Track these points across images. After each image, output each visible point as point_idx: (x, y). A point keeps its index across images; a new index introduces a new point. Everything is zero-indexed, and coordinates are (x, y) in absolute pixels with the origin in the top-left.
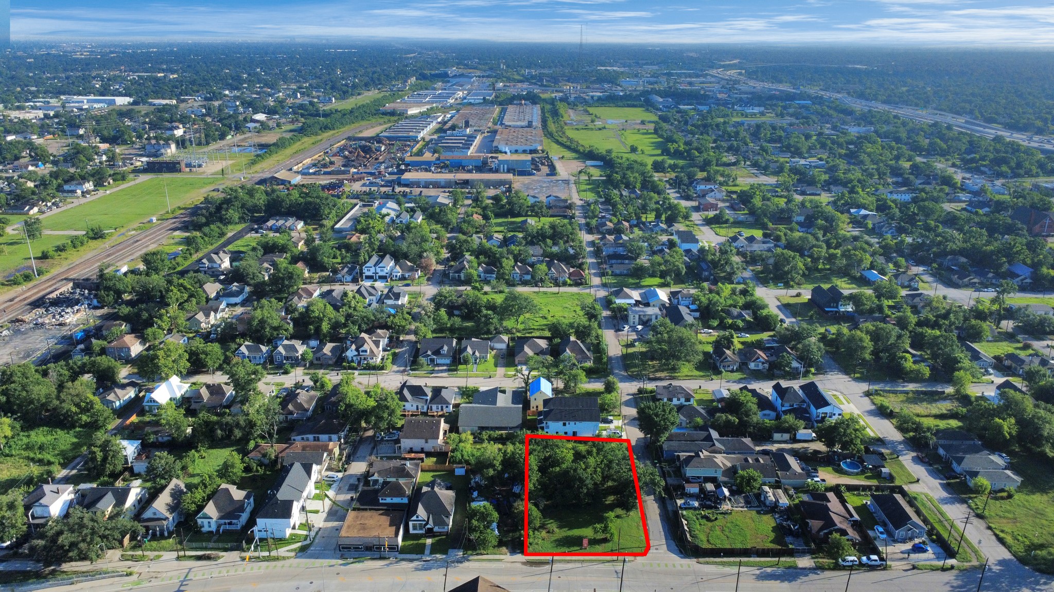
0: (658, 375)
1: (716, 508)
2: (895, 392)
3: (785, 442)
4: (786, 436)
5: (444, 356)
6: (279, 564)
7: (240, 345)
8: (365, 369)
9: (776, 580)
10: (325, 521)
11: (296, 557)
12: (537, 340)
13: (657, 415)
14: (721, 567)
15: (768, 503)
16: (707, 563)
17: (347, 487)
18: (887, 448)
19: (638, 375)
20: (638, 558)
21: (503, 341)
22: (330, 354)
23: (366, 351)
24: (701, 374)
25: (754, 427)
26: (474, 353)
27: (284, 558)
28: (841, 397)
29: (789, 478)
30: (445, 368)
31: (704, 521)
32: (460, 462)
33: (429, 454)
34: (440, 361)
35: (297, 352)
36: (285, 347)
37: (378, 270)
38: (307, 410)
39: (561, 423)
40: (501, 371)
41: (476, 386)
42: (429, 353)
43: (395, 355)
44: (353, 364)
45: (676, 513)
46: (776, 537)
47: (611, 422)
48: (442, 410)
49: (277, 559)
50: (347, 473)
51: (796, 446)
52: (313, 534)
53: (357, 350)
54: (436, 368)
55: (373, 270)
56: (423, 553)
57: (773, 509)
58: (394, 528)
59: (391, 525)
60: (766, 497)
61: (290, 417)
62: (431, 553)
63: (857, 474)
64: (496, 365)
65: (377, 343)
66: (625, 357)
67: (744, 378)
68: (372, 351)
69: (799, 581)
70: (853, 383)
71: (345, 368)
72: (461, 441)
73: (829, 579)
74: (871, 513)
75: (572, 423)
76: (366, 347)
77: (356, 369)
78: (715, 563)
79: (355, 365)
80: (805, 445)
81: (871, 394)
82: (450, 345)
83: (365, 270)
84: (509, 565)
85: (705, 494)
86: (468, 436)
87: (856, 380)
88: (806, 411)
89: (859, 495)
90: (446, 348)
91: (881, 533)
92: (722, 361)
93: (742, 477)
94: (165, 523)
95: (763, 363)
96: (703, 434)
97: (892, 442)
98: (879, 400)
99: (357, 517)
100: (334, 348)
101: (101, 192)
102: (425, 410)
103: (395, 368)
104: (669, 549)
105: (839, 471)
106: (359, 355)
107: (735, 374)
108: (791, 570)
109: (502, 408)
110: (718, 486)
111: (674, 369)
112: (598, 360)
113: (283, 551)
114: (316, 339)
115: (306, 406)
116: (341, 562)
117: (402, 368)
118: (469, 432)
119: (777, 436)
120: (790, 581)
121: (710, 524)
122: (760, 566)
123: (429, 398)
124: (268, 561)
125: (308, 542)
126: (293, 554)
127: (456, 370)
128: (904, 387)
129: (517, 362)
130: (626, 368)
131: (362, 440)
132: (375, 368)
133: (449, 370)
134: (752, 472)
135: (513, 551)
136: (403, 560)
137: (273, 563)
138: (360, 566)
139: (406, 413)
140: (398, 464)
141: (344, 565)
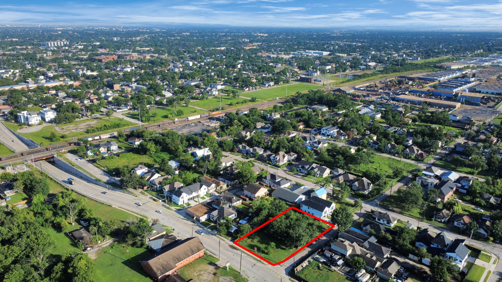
0: (395, 209)
3: (414, 261)
4: (416, 258)
10: (195, 205)
11: (175, 211)
12: (351, 175)
15: (355, 276)
16: (292, 281)
17: (214, 199)
19: (384, 206)
20: (270, 265)
23: (277, 158)
24: (420, 217)
25: (399, 246)
26: (317, 172)
27: (171, 210)
28: (493, 259)
29: (382, 273)
30: (302, 174)
33: (250, 199)
34: (303, 171)
36: (254, 149)
37: (327, 132)
38: (233, 171)
41: (304, 184)
42: (300, 166)
43: (290, 164)
48: (277, 187)
49: (169, 209)
50: (220, 195)
52: (187, 207)
53: (274, 157)
54: (299, 174)
55: (325, 131)
56: (206, 227)
60: (356, 273)
61: (227, 172)
62: (209, 228)
67: (444, 228)
71: (267, 163)
75: (312, 209)
79: (271, 163)
80: (424, 267)
83: (322, 131)
84: (225, 243)
85: (331, 258)
93: (354, 260)
94: (156, 187)
96: (366, 236)
99: (200, 207)
101: (276, 86)
102: (272, 185)
103: (284, 168)
104: (286, 269)
107: (441, 224)
110: (340, 258)
111: (408, 210)
113: (173, 208)
116: (183, 218)
117: (287, 169)
119: (411, 256)
121: (317, 270)
123: (276, 181)
125: (183, 208)
127: (305, 176)
132: (276, 166)
134: (361, 259)
135: (231, 240)
136: (199, 226)
137: (167, 210)
138: (186, 221)
139: (264, 184)
140: (231, 196)
141: (182, 219)
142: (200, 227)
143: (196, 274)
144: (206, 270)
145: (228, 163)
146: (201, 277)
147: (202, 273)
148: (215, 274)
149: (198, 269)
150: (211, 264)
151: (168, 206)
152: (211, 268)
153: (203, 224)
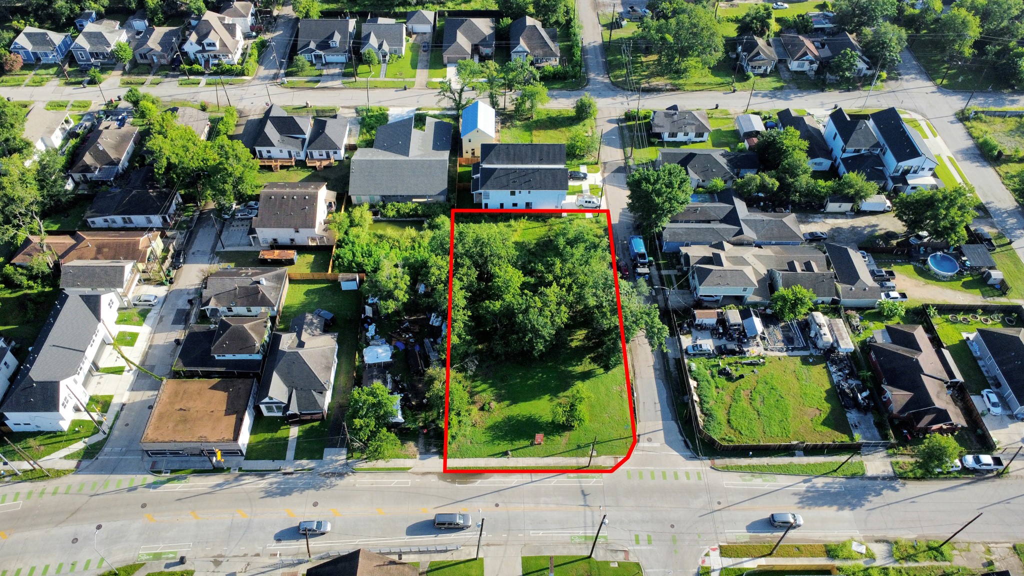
0: (655, 82)
1: (742, 352)
2: (1003, 115)
3: (843, 215)
5: (336, 51)
6: (49, 486)
7: (18, 32)
8: (215, 73)
9: (830, 503)
10: (133, 389)
11: (78, 470)
12: (476, 21)
13: (659, 194)
14: (748, 476)
15: (820, 344)
16: (727, 469)
17: (172, 317)
18: (993, 226)
19: (624, 83)
21: (425, 21)
22: (159, 49)
23: (214, 45)
24: (718, 80)
25: (801, 193)
26: (380, 46)
27: (59, 474)
28: (923, 124)
29: (854, 296)
30: (337, 71)
31: (722, 381)
32: (349, 269)
33: (302, 249)
34: (331, 58)
35: (109, 45)
36: (90, 36)
38: (114, 163)
39: (509, 191)
40: (422, 75)
41: (383, 105)
42: (312, 45)
43: (263, 47)
44: (196, 66)
45: (679, 363)
46: (832, 412)
47: (585, 177)
48: (328, 157)
49: (44, 476)
50: (175, 287)
51: (860, 222)
52: (108, 419)
53: (199, 42)
54: (325, 72)
56: (282, 457)
57: (829, 355)
58: (233, 418)
59: (228, 412)
60: (818, 335)
61: (89, 175)
62: (297, 457)
63: (952, 279)
64: (414, 66)
65: (231, 29)
66: (608, 48)
67: (782, 88)
68: (223, 45)
69: (868, 506)
70: (938, 96)
71: (184, 73)
72: (352, 224)
73: (912, 500)
74: (975, 360)
75: (525, 192)
76: (212, 37)
77: (202, 74)
78: (739, 469)
79: (201, 68)
80: (872, 220)
81: (968, 119)
82: (344, 31)
84: (418, 480)
85: (724, 327)
86: (363, 214)
87: (942, 89)
88: (878, 160)
89: (954, 322)
90: (337, 37)
91: (994, 405)
92: (751, 60)
93: (783, 298)
95: (811, 62)
96: (723, 208)
97: (999, 213)
98: (979, 128)
99: (176, 394)
100: (167, 35)
102: (302, 157)
103: (263, 71)
104: (669, 442)
105: (924, 273)
106: (204, 50)
107: (768, 79)
108: (854, 482)
109: (417, 162)
110: (745, 315)
111: (679, 73)
112: (568, 53)
113: (56, 459)
114: (143, 18)
115: (113, 155)
116: (151, 478)
117: (273, 71)
118: (366, 206)
119: (832, 207)
120: (853, 507)
121: (732, 386)
122: (807, 473)
123: (307, 136)
124: (31, 480)
125: (99, 437)
126: (72, 464)
127: (352, 75)
128: (1013, 102)
129: (445, 60)
130: (609, 67)
131: (203, 218)
132: (229, 72)
133: (345, 75)
134: (801, 291)
135: (426, 452)
136: (249, 472)
137: (40, 485)
138: (178, 487)
139: (273, 164)
140: (247, 282)
141: (149, 486)
142: (262, 474)
145: (53, 137)
151: (26, 465)
153: (253, 453)
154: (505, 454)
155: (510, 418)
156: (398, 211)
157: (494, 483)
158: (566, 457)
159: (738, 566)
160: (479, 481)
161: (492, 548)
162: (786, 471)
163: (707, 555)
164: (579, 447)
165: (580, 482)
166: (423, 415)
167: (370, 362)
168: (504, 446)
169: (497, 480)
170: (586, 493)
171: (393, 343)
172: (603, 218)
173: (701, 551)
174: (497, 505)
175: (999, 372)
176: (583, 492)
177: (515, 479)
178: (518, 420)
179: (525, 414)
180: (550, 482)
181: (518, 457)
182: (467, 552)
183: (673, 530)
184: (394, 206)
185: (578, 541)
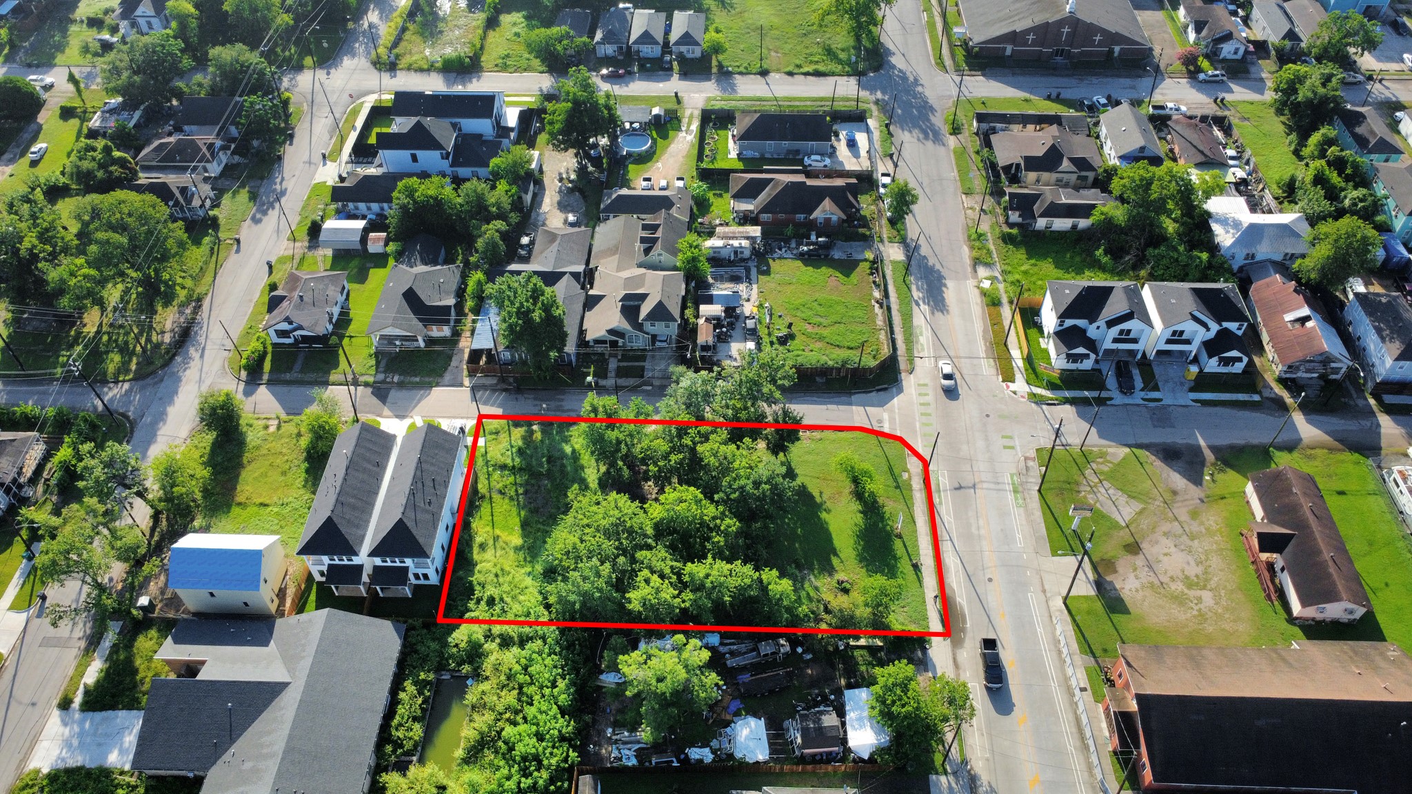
9: (940, 291)
15: (751, 251)
16: (912, 361)
46: (833, 267)
69: (938, 267)
104: (881, 404)
108: (914, 271)
122: (908, 301)
143: (1207, 596)
144: (1158, 588)
146: (1193, 570)
147: (1178, 587)
148: (1133, 548)
149: (1181, 615)
150: (1113, 603)
152: (1128, 584)
154: (916, 567)
155: (861, 559)
156: (415, 719)
157: (959, 583)
158: (913, 504)
159: (1023, 370)
160: (958, 599)
161: (1046, 587)
162: (907, 318)
163: (1015, 393)
164: (898, 487)
165: (945, 491)
166: (863, 668)
167: (768, 752)
168: (905, 566)
169: (955, 580)
170: (957, 486)
171: (728, 717)
172: (490, 425)
173: (1010, 396)
174: (990, 580)
175: (786, 144)
176: (956, 489)
177: (950, 559)
178: (863, 549)
179: (852, 542)
180: (949, 522)
181: (919, 554)
182: (1057, 614)
183: (992, 416)
184: (401, 725)
185: (1021, 501)
